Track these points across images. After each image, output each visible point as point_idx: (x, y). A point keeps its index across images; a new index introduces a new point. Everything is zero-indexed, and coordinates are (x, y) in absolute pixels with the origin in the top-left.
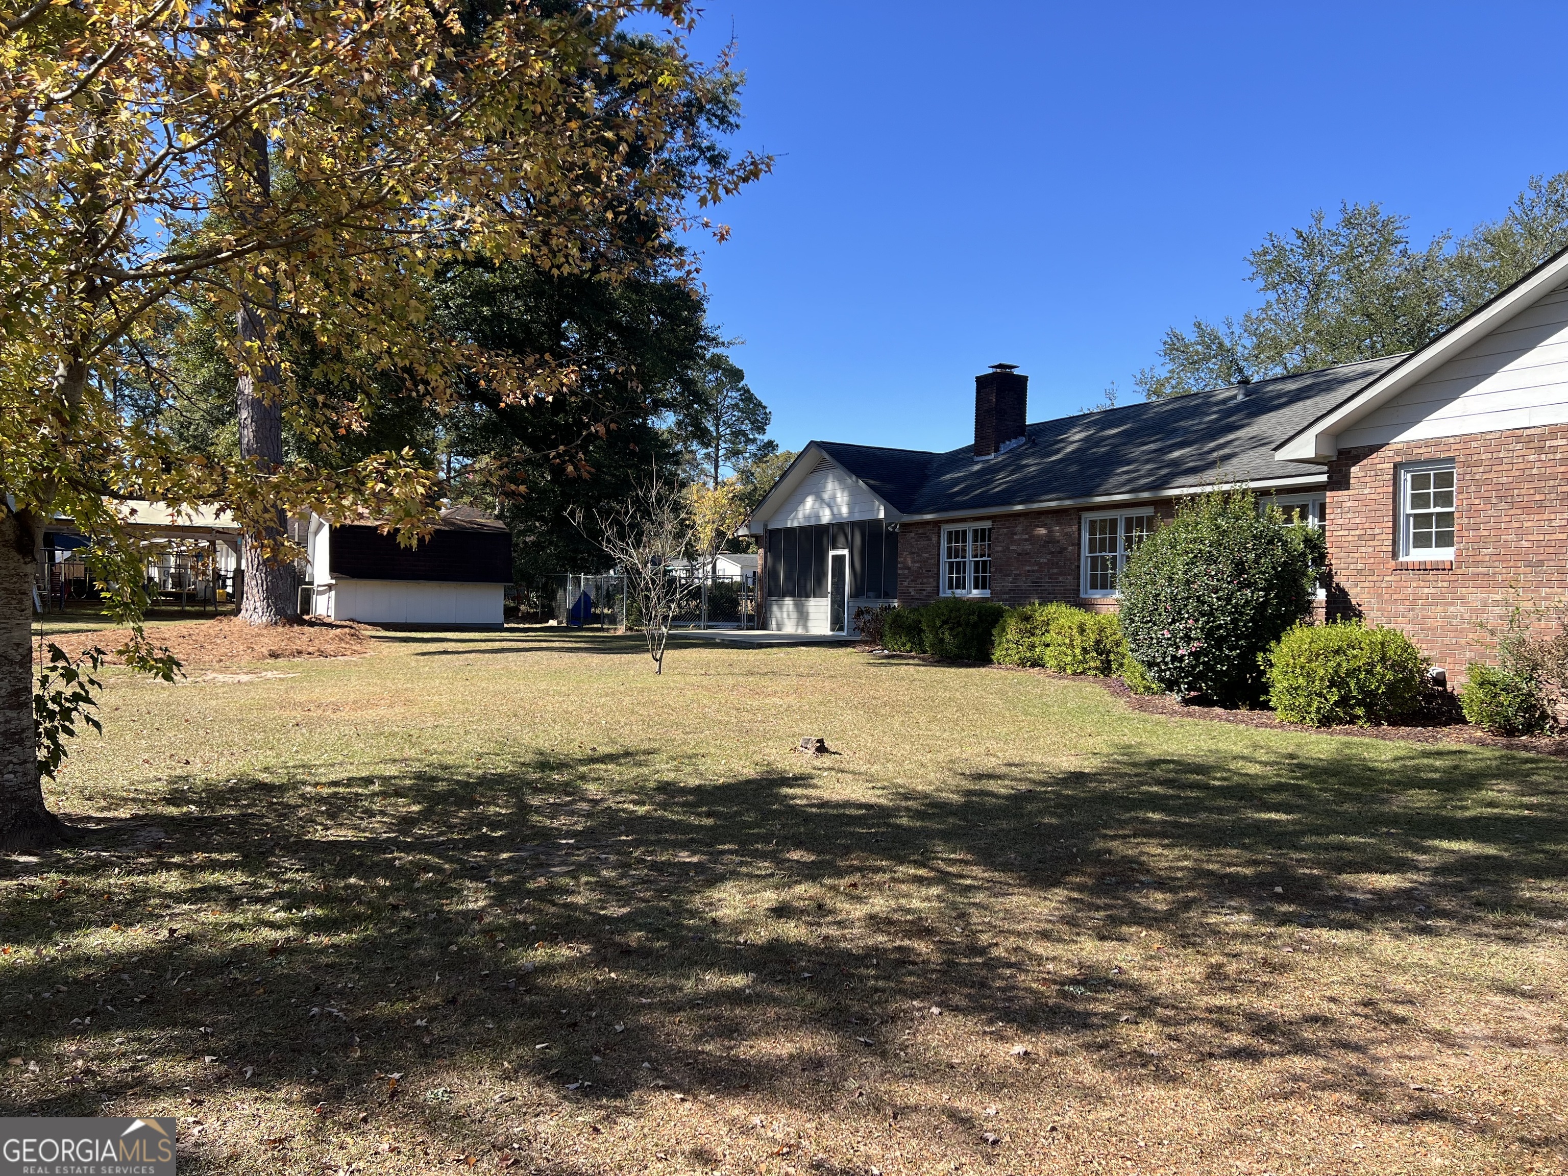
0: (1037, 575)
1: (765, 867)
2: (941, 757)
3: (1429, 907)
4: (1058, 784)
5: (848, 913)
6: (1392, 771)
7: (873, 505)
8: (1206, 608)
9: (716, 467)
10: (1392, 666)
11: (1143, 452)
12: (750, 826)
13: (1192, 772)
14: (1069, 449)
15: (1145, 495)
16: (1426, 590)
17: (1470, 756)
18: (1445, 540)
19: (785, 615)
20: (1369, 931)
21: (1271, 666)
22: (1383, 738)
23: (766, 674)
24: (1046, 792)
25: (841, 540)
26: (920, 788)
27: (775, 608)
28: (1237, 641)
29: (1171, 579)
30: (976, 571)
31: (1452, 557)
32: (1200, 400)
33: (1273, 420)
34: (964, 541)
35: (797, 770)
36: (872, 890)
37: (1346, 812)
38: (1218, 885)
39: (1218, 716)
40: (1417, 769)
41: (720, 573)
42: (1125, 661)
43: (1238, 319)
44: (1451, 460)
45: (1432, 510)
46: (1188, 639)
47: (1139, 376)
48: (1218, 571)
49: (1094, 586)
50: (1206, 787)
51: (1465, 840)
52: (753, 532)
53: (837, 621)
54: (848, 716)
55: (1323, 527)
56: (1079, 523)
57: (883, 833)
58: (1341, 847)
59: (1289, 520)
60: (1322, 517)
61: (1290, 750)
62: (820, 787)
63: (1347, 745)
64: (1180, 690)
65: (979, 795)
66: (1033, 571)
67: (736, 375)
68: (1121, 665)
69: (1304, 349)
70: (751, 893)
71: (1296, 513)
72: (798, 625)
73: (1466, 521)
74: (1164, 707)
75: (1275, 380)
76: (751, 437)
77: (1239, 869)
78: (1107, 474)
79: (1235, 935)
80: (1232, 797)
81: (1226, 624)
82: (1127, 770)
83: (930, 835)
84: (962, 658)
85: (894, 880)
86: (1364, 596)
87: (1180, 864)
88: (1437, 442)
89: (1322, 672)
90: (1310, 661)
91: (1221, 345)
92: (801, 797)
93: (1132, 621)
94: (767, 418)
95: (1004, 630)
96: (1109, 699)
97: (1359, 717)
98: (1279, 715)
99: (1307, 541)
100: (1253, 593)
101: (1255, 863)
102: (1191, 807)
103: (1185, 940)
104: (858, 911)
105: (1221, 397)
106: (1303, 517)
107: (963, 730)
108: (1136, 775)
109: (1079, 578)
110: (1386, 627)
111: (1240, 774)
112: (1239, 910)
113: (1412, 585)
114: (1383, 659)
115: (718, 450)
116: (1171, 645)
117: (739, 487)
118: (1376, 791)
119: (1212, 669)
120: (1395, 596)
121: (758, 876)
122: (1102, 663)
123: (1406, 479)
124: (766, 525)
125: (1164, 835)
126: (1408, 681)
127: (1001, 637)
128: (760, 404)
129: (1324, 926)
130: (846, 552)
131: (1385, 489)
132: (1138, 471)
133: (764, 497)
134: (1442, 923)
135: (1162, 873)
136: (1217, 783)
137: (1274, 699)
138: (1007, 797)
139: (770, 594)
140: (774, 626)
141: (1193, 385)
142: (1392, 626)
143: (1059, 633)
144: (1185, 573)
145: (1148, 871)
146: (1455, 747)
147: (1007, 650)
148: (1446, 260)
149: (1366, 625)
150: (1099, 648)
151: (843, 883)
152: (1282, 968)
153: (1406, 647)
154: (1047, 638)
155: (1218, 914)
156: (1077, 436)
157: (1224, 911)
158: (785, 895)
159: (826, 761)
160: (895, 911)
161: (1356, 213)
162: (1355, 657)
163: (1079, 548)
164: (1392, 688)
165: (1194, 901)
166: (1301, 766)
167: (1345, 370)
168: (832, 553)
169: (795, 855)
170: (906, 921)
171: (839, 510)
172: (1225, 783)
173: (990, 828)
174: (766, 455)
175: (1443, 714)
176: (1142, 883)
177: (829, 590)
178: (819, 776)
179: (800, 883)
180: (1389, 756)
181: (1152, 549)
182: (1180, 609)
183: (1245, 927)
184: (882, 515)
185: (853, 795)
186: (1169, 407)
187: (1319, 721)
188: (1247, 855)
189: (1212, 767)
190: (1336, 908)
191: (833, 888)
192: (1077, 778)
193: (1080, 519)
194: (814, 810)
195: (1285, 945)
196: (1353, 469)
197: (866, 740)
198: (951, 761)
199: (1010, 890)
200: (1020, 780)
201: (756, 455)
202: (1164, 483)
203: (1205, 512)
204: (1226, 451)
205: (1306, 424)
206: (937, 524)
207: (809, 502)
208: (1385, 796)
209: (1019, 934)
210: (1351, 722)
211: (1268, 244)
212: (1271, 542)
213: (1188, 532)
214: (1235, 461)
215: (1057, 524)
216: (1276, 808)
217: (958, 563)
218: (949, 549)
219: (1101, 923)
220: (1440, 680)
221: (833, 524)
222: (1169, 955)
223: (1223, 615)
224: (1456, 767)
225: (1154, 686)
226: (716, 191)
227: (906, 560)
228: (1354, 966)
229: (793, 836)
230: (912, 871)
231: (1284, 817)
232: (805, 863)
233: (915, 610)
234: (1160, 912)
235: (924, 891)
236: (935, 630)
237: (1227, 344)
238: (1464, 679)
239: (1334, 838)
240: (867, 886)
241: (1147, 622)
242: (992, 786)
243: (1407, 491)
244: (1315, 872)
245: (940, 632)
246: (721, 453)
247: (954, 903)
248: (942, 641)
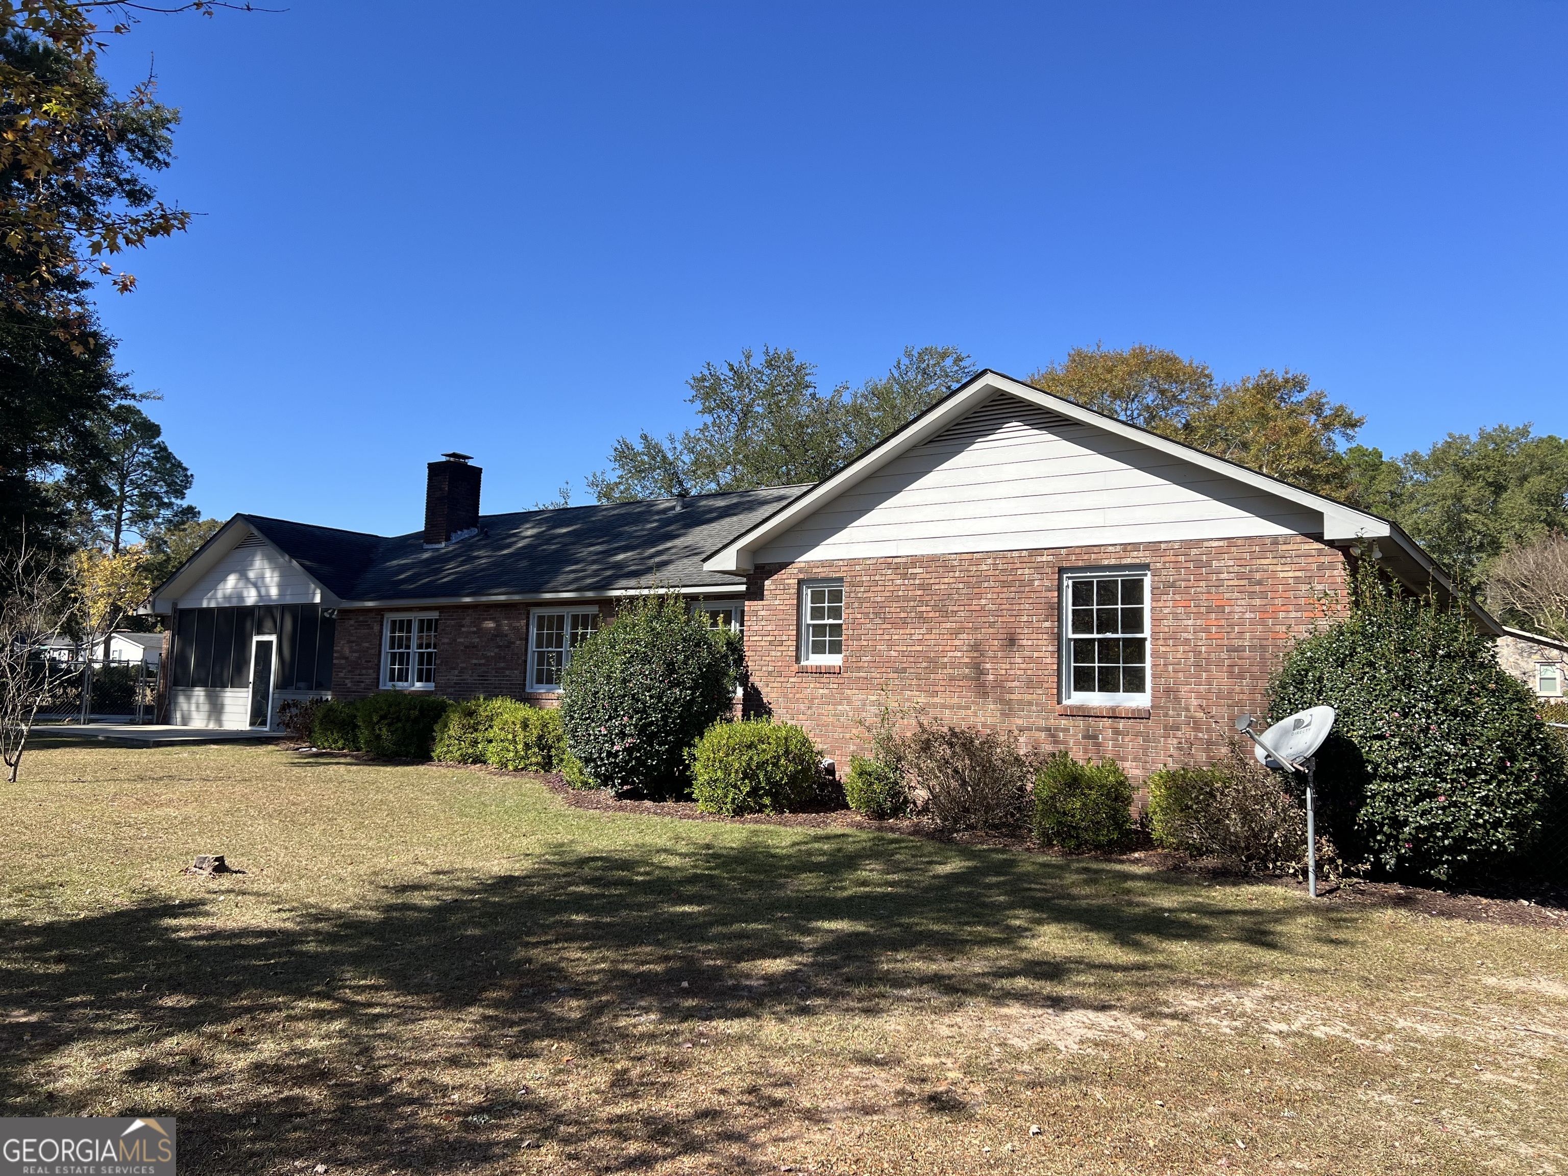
0: (485, 669)
1: (129, 1018)
2: (363, 869)
3: (809, 988)
4: (486, 891)
5: (229, 1065)
6: (789, 857)
7: (308, 588)
8: (640, 705)
9: (118, 533)
10: (794, 758)
11: (590, 552)
12: (114, 969)
13: (618, 869)
14: (520, 544)
15: (590, 594)
16: (821, 691)
17: (850, 839)
18: (836, 648)
19: (193, 707)
20: (758, 1018)
21: (695, 759)
22: (785, 825)
23: (161, 779)
24: (472, 900)
25: (268, 624)
26: (335, 906)
27: (181, 699)
28: (666, 737)
29: (609, 677)
30: (421, 663)
31: (840, 663)
32: (643, 509)
33: (705, 532)
34: (409, 631)
35: (186, 896)
36: (262, 1033)
37: (749, 900)
38: (631, 986)
39: (648, 810)
40: (810, 853)
41: (114, 656)
42: (565, 757)
43: (679, 436)
44: (841, 580)
45: (826, 621)
46: (622, 735)
47: (591, 478)
48: (652, 671)
49: (539, 681)
50: (630, 883)
51: (842, 919)
52: (158, 611)
53: (258, 715)
54: (261, 827)
55: (742, 631)
56: (528, 618)
57: (285, 963)
58: (742, 935)
59: (715, 624)
60: (742, 625)
61: (707, 841)
62: (213, 914)
63: (755, 833)
64: (614, 785)
65: (401, 909)
66: (480, 665)
67: (151, 430)
68: (562, 760)
69: (734, 469)
70: (105, 1053)
71: (720, 619)
72: (209, 719)
73: (851, 632)
74: (598, 802)
75: (708, 496)
76: (166, 500)
77: (652, 966)
78: (556, 572)
79: (642, 1037)
80: (652, 892)
81: (657, 720)
82: (557, 870)
83: (338, 960)
84: (400, 756)
85: (290, 1018)
86: (774, 695)
87: (598, 967)
88: (830, 563)
89: (737, 765)
90: (727, 755)
91: (664, 458)
92: (186, 929)
93: (572, 718)
94: (187, 481)
95: (446, 726)
96: (548, 796)
97: (766, 806)
98: (701, 806)
99: (729, 644)
100: (681, 691)
101: (666, 959)
102: (613, 906)
103: (595, 1049)
104: (242, 1061)
105: (662, 506)
106: (727, 622)
107: (392, 836)
108: (565, 876)
109: (525, 672)
110: (790, 723)
111: (662, 868)
112: (647, 1010)
113: (811, 687)
114: (787, 752)
115: (121, 512)
116: (607, 742)
117: (147, 556)
118: (776, 877)
119: (644, 764)
120: (797, 696)
121: (117, 1032)
122: (544, 758)
123: (808, 593)
124: (175, 604)
125: (584, 938)
126: (805, 771)
127: (443, 733)
128: (180, 465)
129: (721, 1018)
130: (273, 638)
131: (791, 602)
132: (584, 571)
133: (178, 569)
134: (819, 1001)
135: (580, 978)
136: (640, 878)
137: (696, 791)
138: (431, 910)
139: (176, 683)
140: (179, 720)
141: (639, 492)
142: (794, 722)
143: (502, 729)
144: (622, 672)
145: (566, 978)
146: (839, 831)
147: (448, 746)
148: (843, 406)
149: (774, 721)
150: (542, 743)
151: (226, 1029)
152: (683, 1064)
153: (805, 741)
154: (490, 734)
155: (628, 1016)
156: (529, 531)
157: (635, 1012)
158: (149, 1052)
159: (225, 882)
160: (287, 1055)
161: (776, 357)
162: (764, 751)
163: (527, 643)
164: (793, 778)
165: (607, 1005)
166: (715, 856)
167: (764, 493)
168: (256, 639)
169: (169, 1002)
170: (299, 1066)
171: (267, 591)
172: (648, 878)
173: (409, 946)
174: (183, 523)
175: (832, 800)
176: (558, 991)
177: (251, 679)
178: (212, 901)
179: (171, 1034)
180: (787, 842)
181: (593, 648)
182: (617, 707)
183: (652, 1027)
184: (317, 599)
185: (253, 921)
186: (615, 512)
187: (734, 811)
188: (661, 951)
189: (637, 862)
190: (734, 997)
191: (215, 1037)
192: (506, 882)
193: (528, 614)
194: (201, 943)
195: (685, 1041)
196: (767, 583)
197: (279, 853)
198: (375, 873)
199: (422, 1015)
200: (447, 889)
201: (170, 521)
202: (607, 584)
203: (641, 616)
204: (664, 558)
205: (732, 538)
206: (380, 612)
207: (231, 582)
208: (782, 880)
209: (425, 1064)
210: (760, 811)
211: (706, 373)
212: (697, 645)
213: (626, 633)
214: (671, 567)
215: (506, 618)
216: (689, 901)
217: (401, 654)
218: (393, 639)
219: (514, 1040)
220: (831, 770)
221: (259, 607)
222: (577, 1066)
223: (655, 712)
224: (839, 850)
225: (590, 781)
226: (114, 238)
227: (343, 648)
228: (745, 1054)
229: (171, 977)
230: (312, 1005)
231: (696, 909)
232: (182, 1009)
233: (351, 703)
234: (573, 1020)
235: (324, 1027)
236: (371, 725)
237: (670, 456)
238: (848, 769)
239: (736, 927)
240: (256, 1028)
241: (586, 719)
242: (418, 898)
243: (808, 605)
244: (718, 962)
245: (377, 727)
246: (125, 516)
247: (358, 1037)
248: (378, 737)
